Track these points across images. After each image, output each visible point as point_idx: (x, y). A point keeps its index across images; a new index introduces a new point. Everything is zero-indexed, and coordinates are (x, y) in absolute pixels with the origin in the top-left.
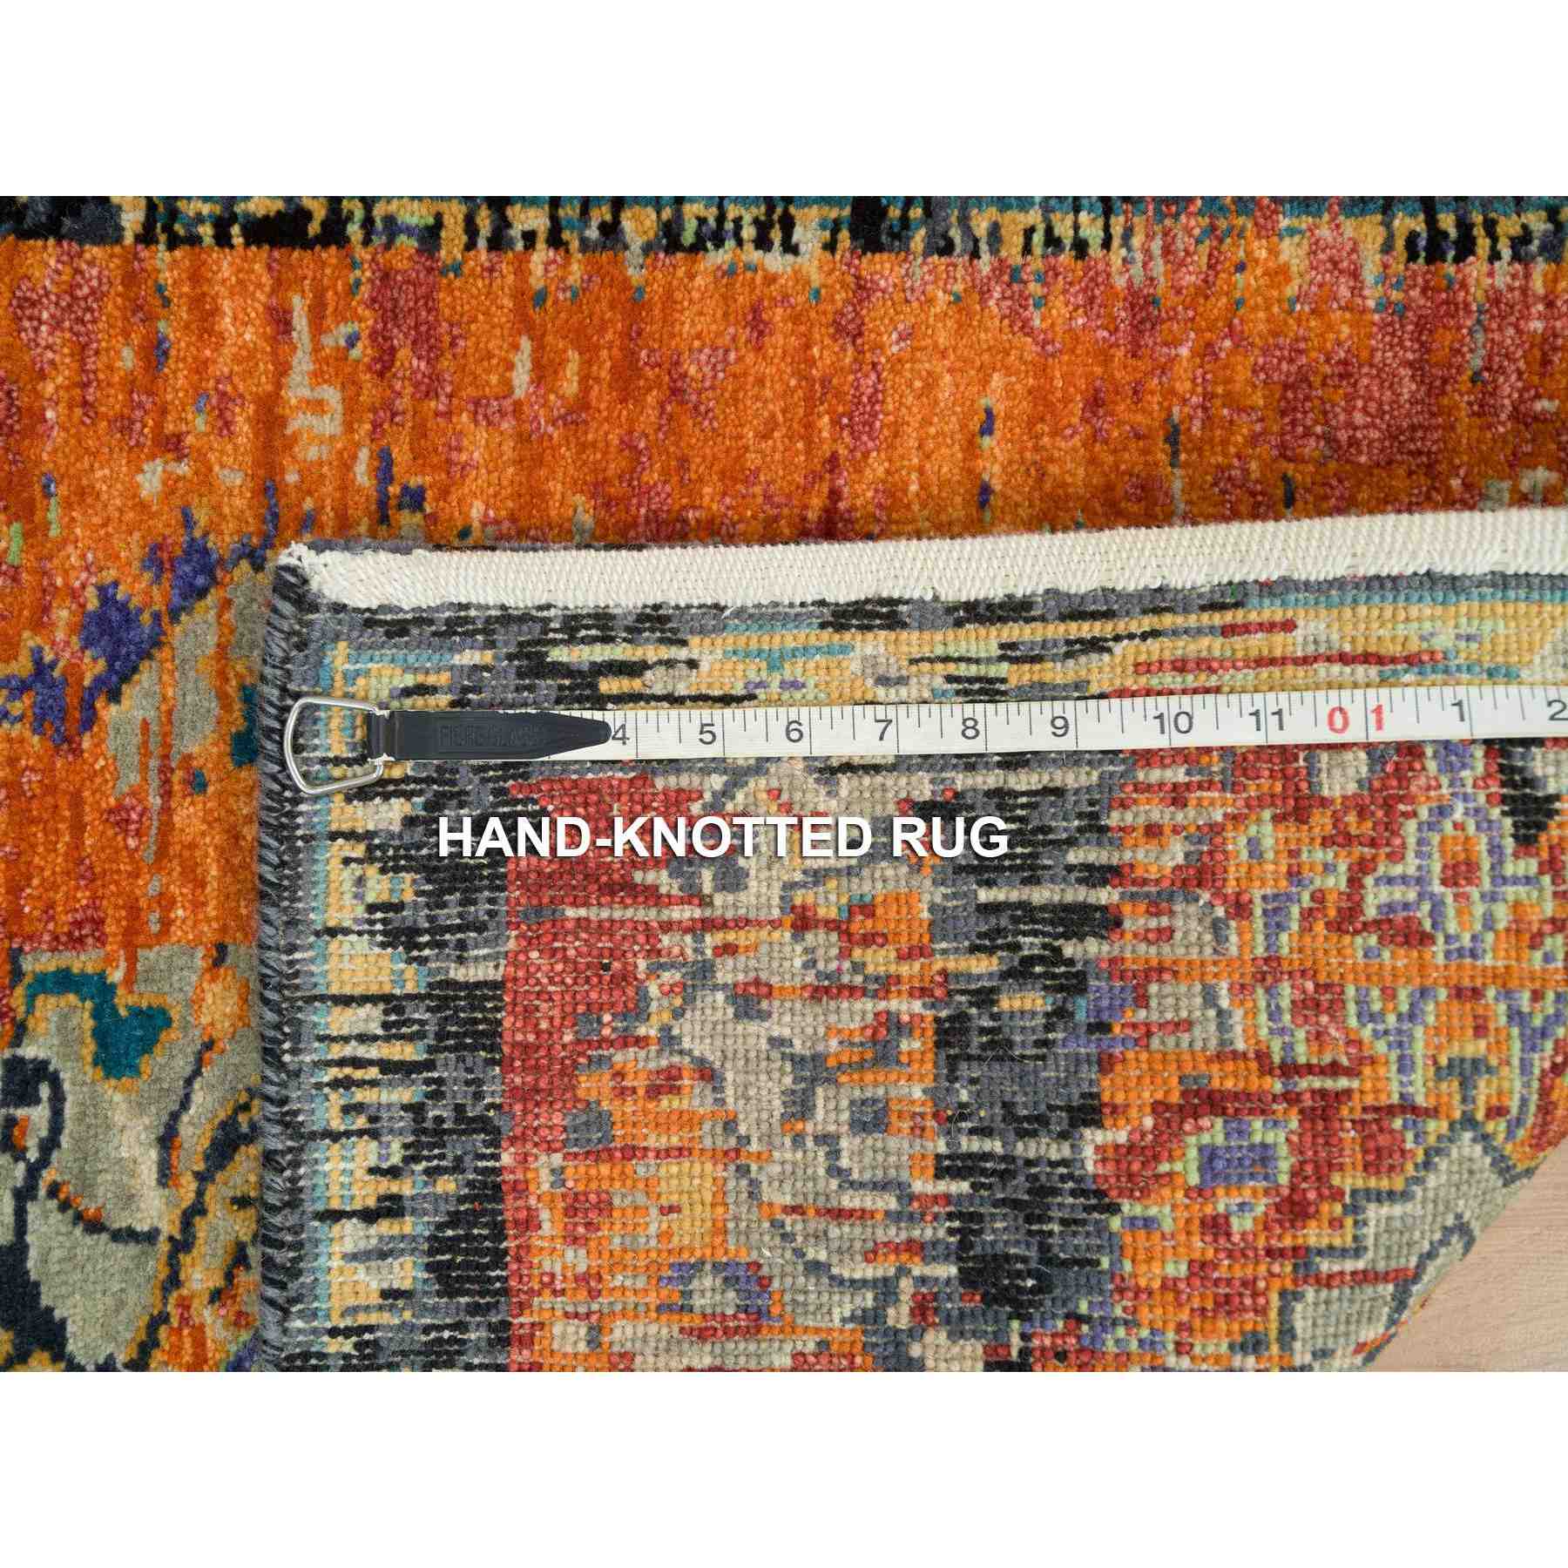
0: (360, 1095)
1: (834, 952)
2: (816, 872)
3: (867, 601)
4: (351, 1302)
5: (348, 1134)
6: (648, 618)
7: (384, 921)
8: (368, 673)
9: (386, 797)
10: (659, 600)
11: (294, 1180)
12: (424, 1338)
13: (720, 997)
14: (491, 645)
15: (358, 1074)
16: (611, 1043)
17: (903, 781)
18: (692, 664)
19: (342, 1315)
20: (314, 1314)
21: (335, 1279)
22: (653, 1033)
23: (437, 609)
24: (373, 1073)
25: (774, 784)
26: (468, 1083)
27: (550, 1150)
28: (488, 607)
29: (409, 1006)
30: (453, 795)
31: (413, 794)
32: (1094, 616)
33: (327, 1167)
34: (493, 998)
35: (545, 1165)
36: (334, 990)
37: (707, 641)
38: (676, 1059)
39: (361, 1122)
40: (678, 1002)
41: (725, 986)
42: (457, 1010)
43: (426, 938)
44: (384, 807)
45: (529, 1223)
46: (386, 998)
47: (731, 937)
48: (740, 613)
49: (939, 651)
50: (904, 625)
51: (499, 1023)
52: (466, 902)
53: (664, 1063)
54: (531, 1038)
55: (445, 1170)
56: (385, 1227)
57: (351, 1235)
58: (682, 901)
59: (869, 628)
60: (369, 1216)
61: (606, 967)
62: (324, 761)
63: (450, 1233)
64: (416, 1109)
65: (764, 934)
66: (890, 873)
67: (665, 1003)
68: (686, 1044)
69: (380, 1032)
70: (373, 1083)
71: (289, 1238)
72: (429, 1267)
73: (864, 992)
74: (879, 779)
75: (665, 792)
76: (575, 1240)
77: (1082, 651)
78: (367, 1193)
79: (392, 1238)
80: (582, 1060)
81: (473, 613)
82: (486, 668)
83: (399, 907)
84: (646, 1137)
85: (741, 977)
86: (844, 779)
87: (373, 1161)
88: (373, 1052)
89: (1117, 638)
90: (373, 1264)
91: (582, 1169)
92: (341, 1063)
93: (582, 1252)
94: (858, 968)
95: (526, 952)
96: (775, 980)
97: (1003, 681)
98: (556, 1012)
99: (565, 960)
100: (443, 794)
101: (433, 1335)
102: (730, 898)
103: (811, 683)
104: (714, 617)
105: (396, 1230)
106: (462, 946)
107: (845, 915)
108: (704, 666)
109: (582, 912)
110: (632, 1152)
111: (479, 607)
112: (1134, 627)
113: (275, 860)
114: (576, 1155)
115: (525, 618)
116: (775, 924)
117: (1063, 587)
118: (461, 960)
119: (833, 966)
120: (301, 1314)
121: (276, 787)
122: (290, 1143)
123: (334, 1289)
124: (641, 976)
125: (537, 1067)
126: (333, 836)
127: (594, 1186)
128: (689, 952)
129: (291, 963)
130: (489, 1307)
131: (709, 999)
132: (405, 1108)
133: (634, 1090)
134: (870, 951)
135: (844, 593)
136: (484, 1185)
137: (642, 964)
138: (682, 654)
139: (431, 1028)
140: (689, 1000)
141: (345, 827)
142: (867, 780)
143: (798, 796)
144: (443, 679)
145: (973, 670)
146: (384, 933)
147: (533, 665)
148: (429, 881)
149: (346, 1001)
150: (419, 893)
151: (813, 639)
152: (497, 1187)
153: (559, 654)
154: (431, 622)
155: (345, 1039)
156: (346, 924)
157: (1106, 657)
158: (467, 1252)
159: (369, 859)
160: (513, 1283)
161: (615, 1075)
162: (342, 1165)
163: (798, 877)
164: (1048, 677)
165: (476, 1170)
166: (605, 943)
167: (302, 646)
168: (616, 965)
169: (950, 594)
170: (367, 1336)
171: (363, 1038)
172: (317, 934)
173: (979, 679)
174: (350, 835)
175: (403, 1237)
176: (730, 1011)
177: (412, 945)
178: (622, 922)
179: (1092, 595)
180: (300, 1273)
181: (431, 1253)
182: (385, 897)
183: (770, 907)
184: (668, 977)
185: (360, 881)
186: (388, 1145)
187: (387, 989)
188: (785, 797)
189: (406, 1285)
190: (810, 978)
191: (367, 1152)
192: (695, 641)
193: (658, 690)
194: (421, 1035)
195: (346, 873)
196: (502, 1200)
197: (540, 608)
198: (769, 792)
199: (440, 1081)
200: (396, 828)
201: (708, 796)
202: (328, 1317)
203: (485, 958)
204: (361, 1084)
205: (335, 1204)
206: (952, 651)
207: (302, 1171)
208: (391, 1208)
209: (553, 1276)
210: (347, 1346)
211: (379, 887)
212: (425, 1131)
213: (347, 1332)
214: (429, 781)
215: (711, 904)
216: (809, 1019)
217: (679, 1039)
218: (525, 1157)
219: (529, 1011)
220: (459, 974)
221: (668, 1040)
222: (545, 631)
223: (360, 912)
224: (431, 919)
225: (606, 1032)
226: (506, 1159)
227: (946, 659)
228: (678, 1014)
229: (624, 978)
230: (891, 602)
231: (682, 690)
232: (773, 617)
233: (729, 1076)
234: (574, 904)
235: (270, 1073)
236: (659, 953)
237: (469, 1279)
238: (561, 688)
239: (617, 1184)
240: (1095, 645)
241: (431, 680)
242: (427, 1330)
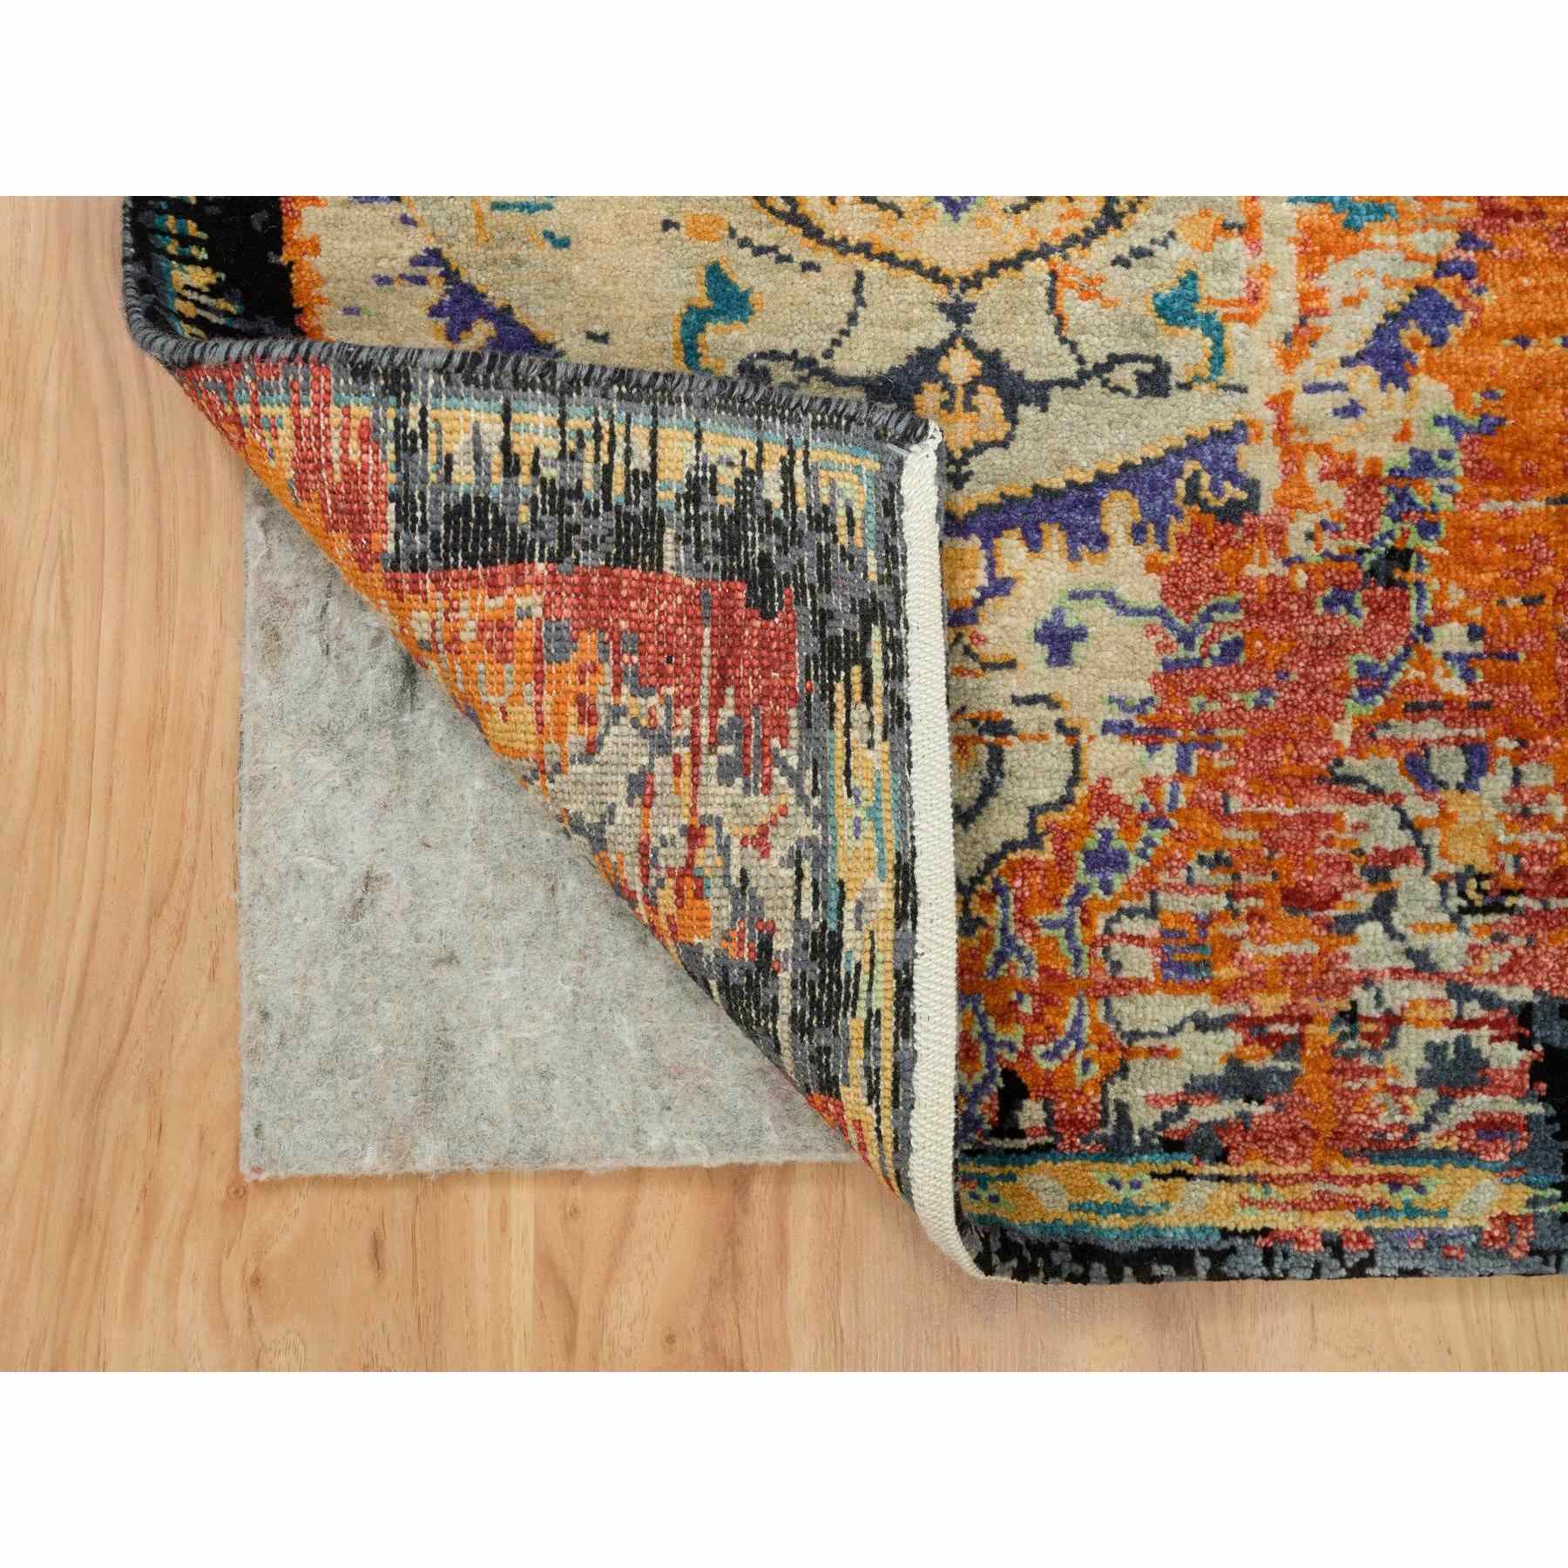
0: (590, 445)
1: (671, 863)
2: (727, 846)
3: (915, 893)
4: (445, 426)
5: (563, 433)
6: (901, 709)
7: (704, 478)
8: (861, 484)
9: (784, 489)
10: (914, 717)
11: (533, 386)
12: (416, 493)
13: (645, 761)
14: (881, 582)
15: (604, 446)
16: (616, 663)
17: (788, 925)
18: (871, 744)
19: (436, 420)
20: (437, 395)
21: (460, 414)
22: (623, 700)
23: (902, 540)
24: (605, 459)
25: (791, 811)
26: (594, 538)
27: (545, 606)
28: (905, 579)
29: (648, 492)
30: (785, 541)
31: (786, 510)
32: (895, 1091)
33: (541, 413)
34: (651, 562)
35: (532, 600)
36: (661, 432)
37: (886, 757)
38: (603, 721)
39: (571, 445)
40: (644, 722)
41: (651, 764)
42: (645, 532)
43: (692, 512)
44: (777, 487)
45: (494, 588)
46: (654, 476)
47: (687, 770)
48: (906, 785)
49: (879, 957)
50: (897, 926)
51: (635, 567)
52: (715, 545)
53: (601, 710)
54: (624, 593)
55: (534, 512)
56: (497, 458)
57: (492, 429)
58: (712, 727)
59: (896, 895)
60: (506, 446)
61: (669, 661)
62: (806, 443)
63: (490, 517)
64: (577, 493)
65: (688, 800)
66: (724, 912)
67: (644, 711)
68: (614, 730)
69: (632, 467)
70: (597, 459)
71: (492, 377)
72: (467, 497)
73: (646, 886)
74: (790, 904)
75: (787, 717)
76: (482, 630)
77: (869, 1083)
78: (522, 445)
79: (489, 465)
80: (607, 636)
81: (901, 568)
82: (866, 576)
83: (714, 493)
84: (550, 693)
85: (658, 779)
86: (791, 872)
87: (544, 452)
88: (619, 460)
89: (878, 1110)
90: (471, 447)
91: (530, 635)
92: (612, 433)
93: (473, 636)
94: (661, 883)
95: (682, 593)
96: (654, 809)
97: (854, 1015)
98: (640, 615)
99: (676, 625)
100: (785, 534)
101: (419, 502)
102: (714, 770)
103: (859, 844)
104: (902, 762)
105: (495, 468)
106: (687, 541)
107: (697, 873)
108: (870, 754)
109: (707, 642)
110: (539, 678)
111: (905, 572)
112: (885, 1123)
113: (748, 396)
114: (539, 629)
115: (899, 609)
116: (693, 812)
117: (918, 1067)
118: (677, 538)
119: (662, 863)
120: (437, 383)
121: (793, 404)
122: (558, 384)
123: (456, 413)
124: (663, 690)
125: (603, 596)
126: (760, 444)
127: (517, 644)
128: (678, 732)
129: (679, 400)
130: (437, 551)
131: (644, 750)
132: (580, 482)
133: (582, 682)
134: (671, 892)
135: (921, 872)
136: (522, 547)
137: (671, 691)
138: (878, 736)
139: (632, 509)
140: (644, 733)
141: (766, 455)
142: (790, 893)
143: (782, 831)
144: (859, 543)
145: (863, 987)
146: (697, 478)
147: (870, 612)
148: (731, 517)
149: (653, 443)
150: (722, 507)
151: (888, 846)
152: (521, 560)
153: (876, 631)
154: (894, 534)
155: (627, 439)
156: (704, 447)
157: (865, 1100)
158: (476, 531)
159: (746, 472)
160: (454, 573)
161: (593, 664)
162: (541, 426)
163: (726, 830)
164: (853, 1053)
165: (533, 541)
166: (685, 660)
167: (878, 436)
168: (671, 669)
169: (919, 966)
170: (420, 442)
171: (628, 452)
172: (697, 423)
173: (856, 993)
174: (760, 459)
175: (488, 474)
176: (634, 770)
177: (687, 498)
178: (698, 675)
179: (909, 1091)
180: (467, 384)
181: (477, 499)
182: (721, 480)
183: (705, 805)
184: (661, 713)
185: (731, 464)
186: (553, 466)
187: (660, 476)
188: (781, 820)
189: (455, 477)
190: (655, 842)
191: (550, 450)
192: (886, 746)
193: (854, 714)
194: (628, 502)
195: (736, 452)
196: (511, 563)
197: (906, 621)
198: (785, 806)
199: (597, 514)
200: (765, 495)
201: (783, 753)
202: (435, 407)
203: (677, 559)
204: (597, 449)
205: (514, 416)
206: (879, 967)
207: (539, 392)
208: (511, 466)
209: (457, 610)
210: (413, 424)
211: (727, 477)
212: (562, 497)
213: (423, 424)
214: (794, 525)
215: (711, 753)
216: (628, 840)
217: (616, 724)
218: (538, 583)
219: (641, 593)
220: (669, 536)
221: (617, 713)
222: (890, 624)
223: (712, 460)
224: (705, 517)
225: (626, 658)
226: (540, 567)
227: (872, 962)
228: (635, 723)
229: (661, 676)
230: (915, 913)
231: (854, 734)
232: (903, 812)
233: (590, 769)
234: (712, 635)
235: (608, 373)
236: (677, 706)
237: (457, 532)
238: (854, 634)
239: (518, 667)
240: (873, 1094)
241: (858, 532)
242: (422, 496)
